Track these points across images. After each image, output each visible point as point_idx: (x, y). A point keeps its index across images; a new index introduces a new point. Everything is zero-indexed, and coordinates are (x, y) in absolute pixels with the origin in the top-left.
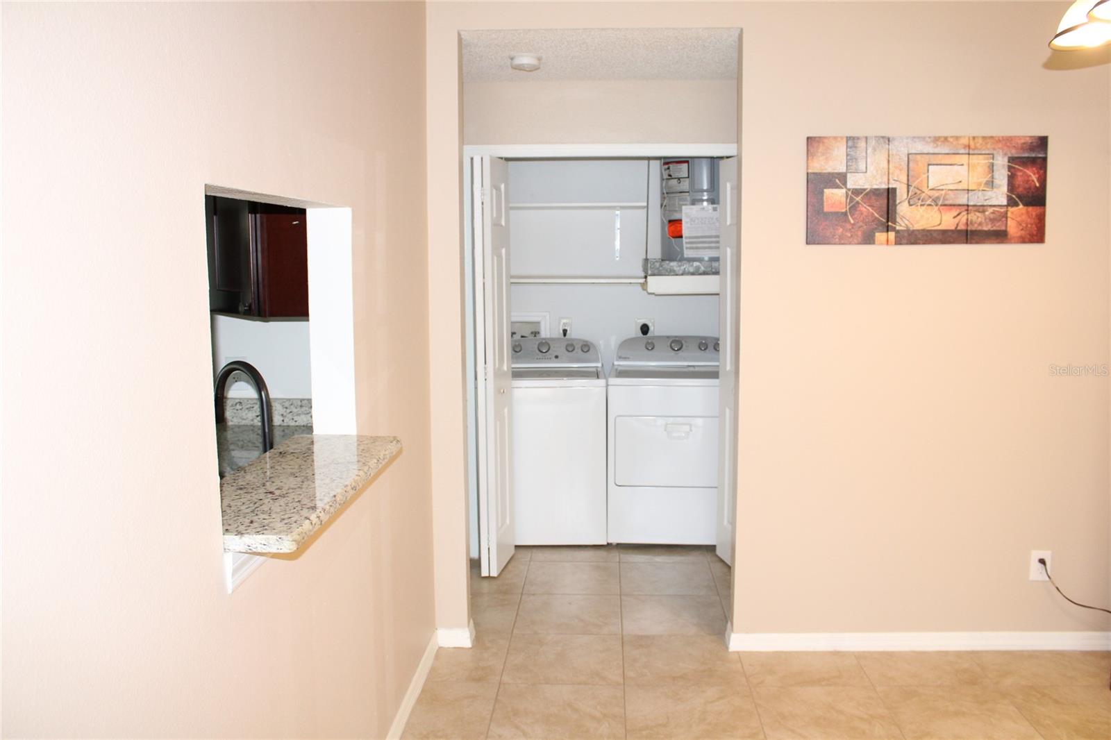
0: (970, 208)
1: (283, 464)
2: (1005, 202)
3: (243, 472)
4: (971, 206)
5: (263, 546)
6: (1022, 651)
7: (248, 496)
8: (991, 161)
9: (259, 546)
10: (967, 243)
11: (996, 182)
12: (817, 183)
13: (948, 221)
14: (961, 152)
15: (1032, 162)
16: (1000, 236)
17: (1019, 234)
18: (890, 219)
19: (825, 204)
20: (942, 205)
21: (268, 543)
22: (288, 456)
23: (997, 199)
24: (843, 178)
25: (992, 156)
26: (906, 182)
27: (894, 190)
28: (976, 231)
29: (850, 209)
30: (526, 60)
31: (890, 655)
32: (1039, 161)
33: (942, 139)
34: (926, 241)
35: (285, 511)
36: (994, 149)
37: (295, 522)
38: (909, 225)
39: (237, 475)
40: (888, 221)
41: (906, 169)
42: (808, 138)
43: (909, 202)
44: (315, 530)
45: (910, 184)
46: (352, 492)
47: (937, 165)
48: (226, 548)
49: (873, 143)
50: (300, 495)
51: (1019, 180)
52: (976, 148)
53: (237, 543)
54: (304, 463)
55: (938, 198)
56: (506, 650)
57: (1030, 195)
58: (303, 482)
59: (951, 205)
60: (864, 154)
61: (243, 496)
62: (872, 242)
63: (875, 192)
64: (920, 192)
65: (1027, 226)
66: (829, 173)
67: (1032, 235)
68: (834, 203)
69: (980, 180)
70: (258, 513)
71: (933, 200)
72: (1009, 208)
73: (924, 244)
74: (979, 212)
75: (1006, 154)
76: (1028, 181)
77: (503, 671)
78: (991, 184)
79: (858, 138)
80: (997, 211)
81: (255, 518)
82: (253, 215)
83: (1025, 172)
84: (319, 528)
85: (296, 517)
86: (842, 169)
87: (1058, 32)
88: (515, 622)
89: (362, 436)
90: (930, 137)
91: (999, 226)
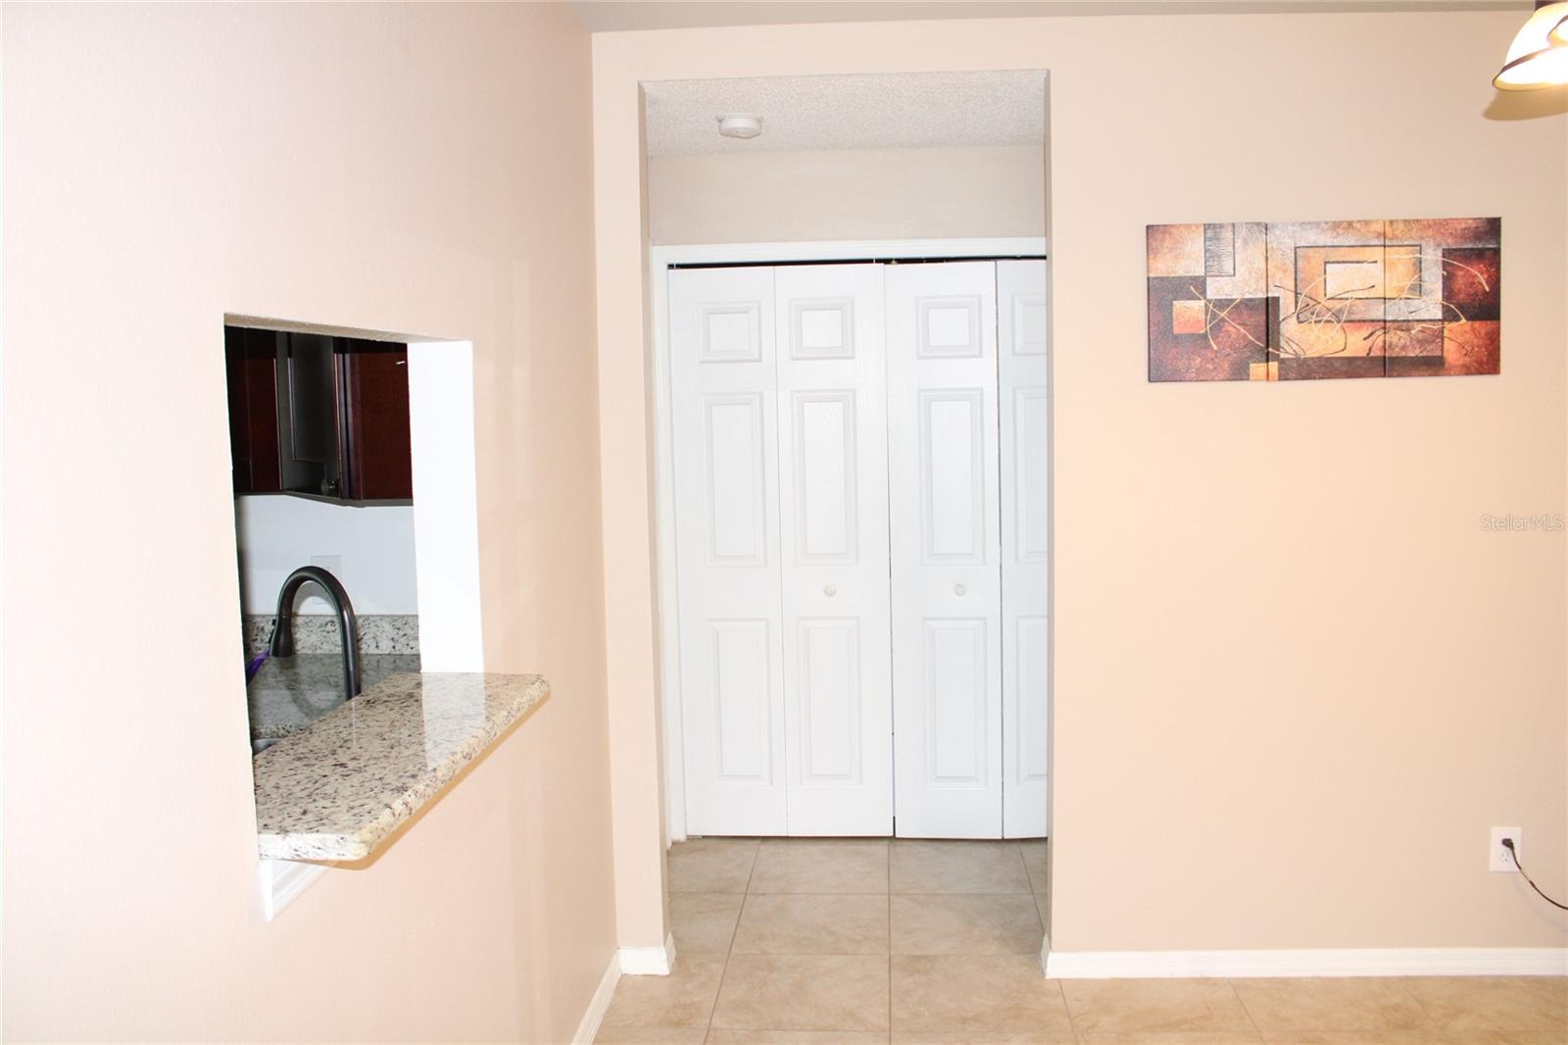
0: (1388, 324)
1: (370, 719)
2: (1440, 316)
3: (307, 732)
4: (1390, 321)
5: (316, 850)
6: (1480, 977)
7: (307, 771)
8: (1418, 255)
9: (310, 850)
10: (1384, 376)
11: (1426, 286)
12: (1162, 293)
13: (1356, 344)
14: (1373, 243)
15: (1478, 255)
16: (1433, 365)
17: (1460, 363)
18: (1270, 343)
19: (1175, 323)
20: (1345, 321)
21: (324, 845)
22: (378, 707)
23: (1428, 310)
24: (1200, 284)
25: (1418, 248)
26: (1292, 287)
27: (1276, 300)
28: (1398, 358)
29: (1211, 329)
30: (740, 123)
31: (1283, 983)
32: (1487, 253)
33: (1345, 225)
34: (1324, 374)
35: (358, 794)
36: (1422, 238)
37: (369, 812)
38: (1300, 352)
39: (298, 736)
40: (1268, 346)
41: (1293, 270)
42: (1148, 227)
43: (1298, 318)
44: (399, 823)
45: (1298, 291)
46: (465, 762)
47: (1338, 262)
48: (263, 852)
49: (1243, 232)
50: (385, 768)
51: (1460, 282)
52: (1395, 237)
53: (277, 845)
54: (399, 717)
55: (1341, 311)
56: (719, 980)
57: (1477, 304)
58: (392, 748)
59: (1359, 321)
60: (1231, 249)
61: (299, 771)
62: (1245, 377)
63: (1248, 304)
64: (1315, 303)
65: (1473, 349)
66: (1180, 278)
67: (1480, 363)
68: (1188, 321)
69: (1402, 284)
70: (317, 798)
71: (1333, 314)
72: (1446, 323)
73: (1321, 378)
74: (1402, 330)
75: (1439, 245)
76: (1473, 283)
77: (714, 1010)
78: (1418, 289)
79: (1221, 226)
80: (1429, 328)
81: (311, 807)
82: (341, 356)
83: (1468, 271)
84: (406, 821)
85: (371, 804)
86: (1200, 271)
87: (1506, 64)
88: (734, 935)
89: (493, 675)
90: (1326, 223)
91: (1432, 351)
